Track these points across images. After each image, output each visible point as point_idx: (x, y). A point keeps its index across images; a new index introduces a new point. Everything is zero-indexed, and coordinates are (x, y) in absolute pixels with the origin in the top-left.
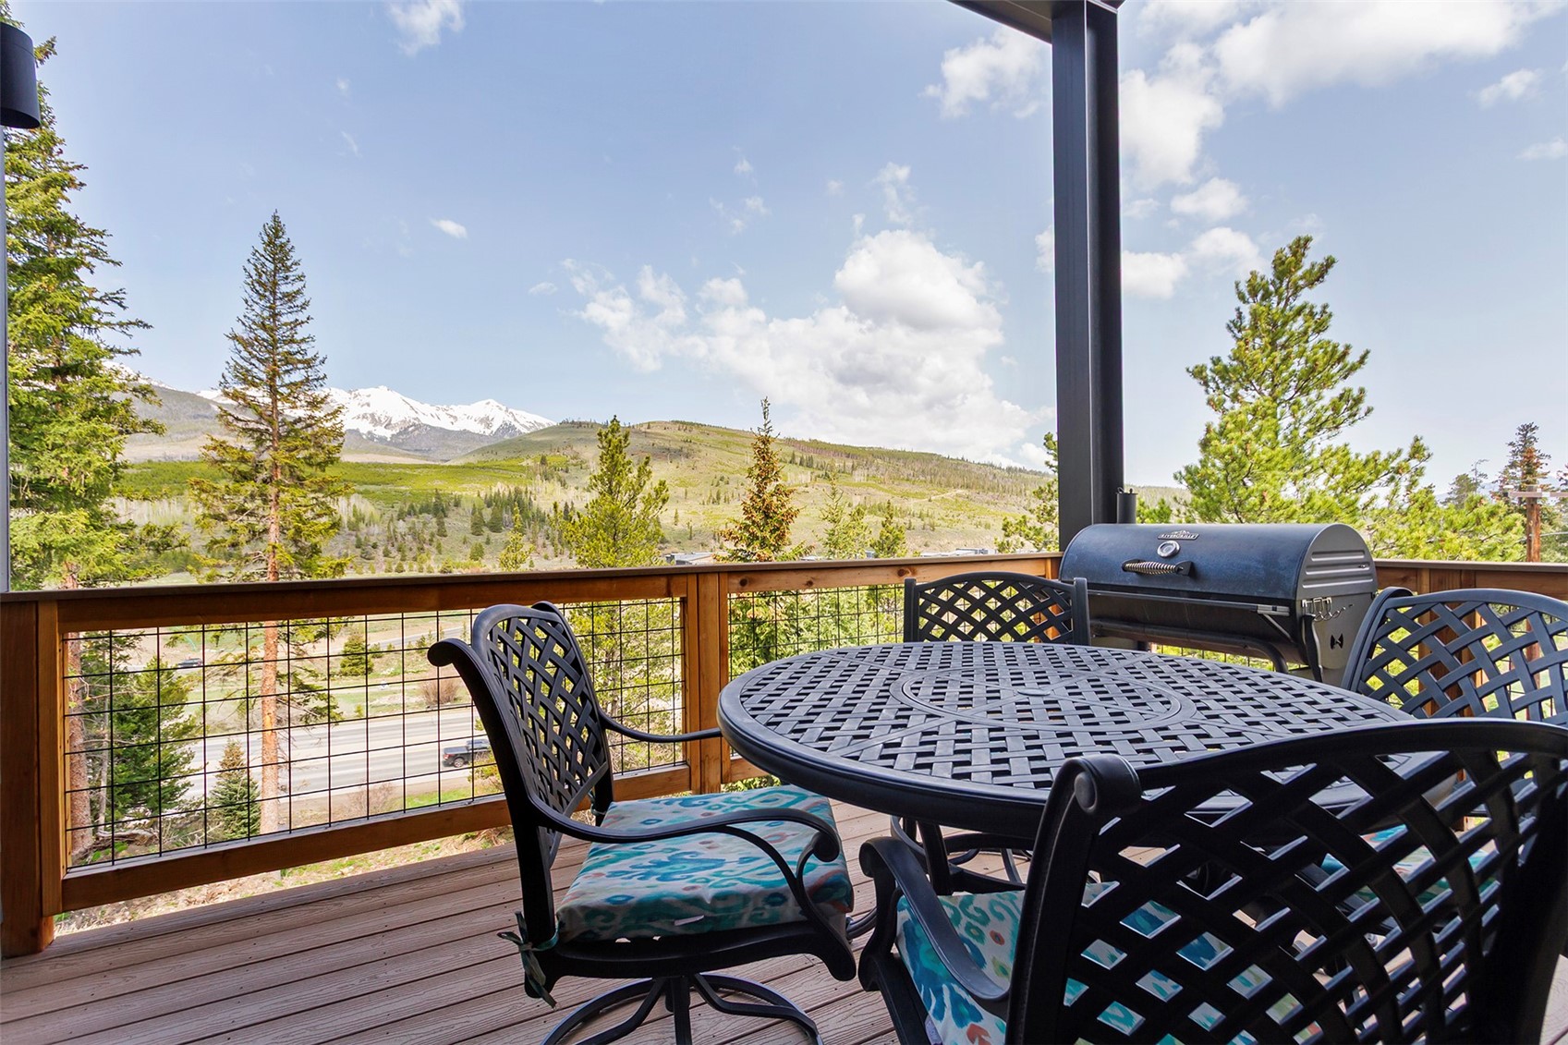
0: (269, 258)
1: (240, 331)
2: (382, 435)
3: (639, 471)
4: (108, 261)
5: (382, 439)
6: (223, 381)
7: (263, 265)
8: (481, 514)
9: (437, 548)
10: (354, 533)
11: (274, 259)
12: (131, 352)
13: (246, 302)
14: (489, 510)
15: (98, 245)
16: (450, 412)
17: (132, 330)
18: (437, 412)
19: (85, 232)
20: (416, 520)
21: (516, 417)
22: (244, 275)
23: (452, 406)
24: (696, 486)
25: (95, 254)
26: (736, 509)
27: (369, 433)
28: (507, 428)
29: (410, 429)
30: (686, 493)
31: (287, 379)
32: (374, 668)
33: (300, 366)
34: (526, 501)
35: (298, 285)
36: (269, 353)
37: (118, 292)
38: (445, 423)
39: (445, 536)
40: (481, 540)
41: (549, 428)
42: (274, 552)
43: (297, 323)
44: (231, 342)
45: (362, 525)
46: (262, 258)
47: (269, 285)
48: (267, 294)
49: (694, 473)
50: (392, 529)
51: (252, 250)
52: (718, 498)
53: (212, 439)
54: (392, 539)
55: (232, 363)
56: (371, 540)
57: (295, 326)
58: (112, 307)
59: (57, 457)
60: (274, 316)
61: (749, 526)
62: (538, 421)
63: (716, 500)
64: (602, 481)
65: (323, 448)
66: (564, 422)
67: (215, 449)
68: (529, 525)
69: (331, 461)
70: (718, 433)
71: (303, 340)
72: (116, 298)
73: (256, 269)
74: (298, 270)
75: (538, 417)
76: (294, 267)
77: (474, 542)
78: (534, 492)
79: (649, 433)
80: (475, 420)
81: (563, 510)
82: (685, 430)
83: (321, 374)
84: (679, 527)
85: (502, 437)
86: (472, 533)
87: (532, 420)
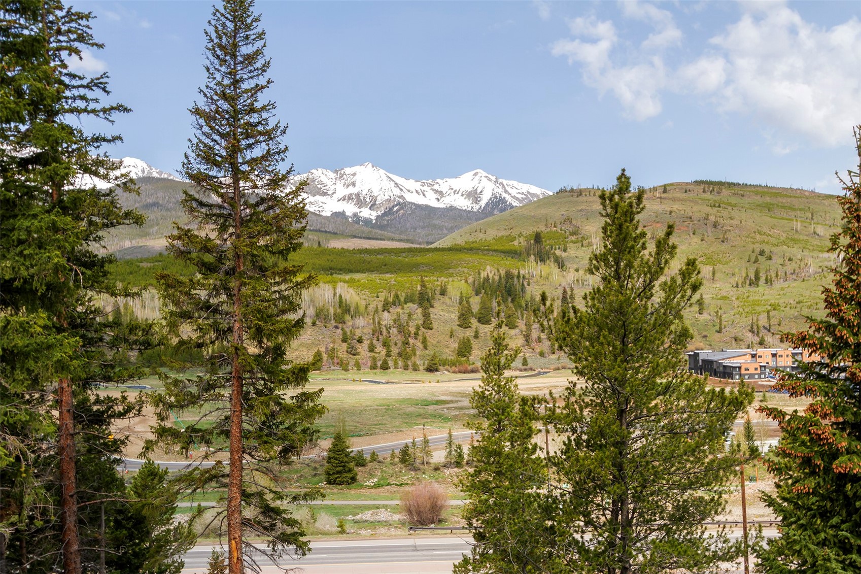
0: (230, 17)
1: (202, 103)
2: (368, 217)
3: (658, 247)
4: (93, 45)
5: (367, 222)
6: (186, 161)
7: (224, 25)
8: (468, 302)
9: (422, 343)
10: (340, 325)
11: (235, 17)
12: (114, 139)
13: (208, 69)
14: (478, 299)
15: (85, 29)
16: (436, 187)
17: (115, 115)
18: (423, 188)
19: (73, 17)
20: (401, 311)
21: (507, 188)
22: (205, 39)
23: (438, 180)
24: (727, 263)
25: (81, 39)
26: (781, 293)
27: (355, 215)
28: (498, 204)
29: (395, 209)
30: (714, 273)
31: (249, 155)
32: (358, 477)
33: (262, 139)
34: (518, 287)
35: (259, 44)
36: (230, 125)
37: (102, 77)
38: (430, 200)
39: (431, 329)
40: (469, 333)
41: (544, 198)
42: (237, 354)
43: (259, 88)
44: (194, 117)
45: (347, 317)
46: (222, 18)
47: (229, 48)
48: (228, 58)
49: (724, 247)
50: (377, 321)
51: (212, 10)
52: (757, 277)
53: (178, 228)
54: (377, 332)
55: (195, 141)
56: (357, 333)
57: (256, 93)
58: (97, 93)
59: (21, 254)
60: (236, 83)
61: (835, 326)
62: (531, 191)
63: (755, 282)
64: (606, 260)
65: (285, 233)
66: (561, 191)
67: (179, 238)
68: (522, 317)
69: (296, 247)
70: (757, 193)
71: (264, 108)
72: (101, 83)
73: (217, 31)
74: (259, 28)
75: (532, 186)
76: (255, 24)
77: (461, 336)
78: (527, 276)
79: (665, 198)
80: (462, 195)
81: (561, 298)
82: (711, 192)
83: (282, 147)
84: (705, 316)
85: (491, 214)
86: (459, 325)
87: (525, 191)
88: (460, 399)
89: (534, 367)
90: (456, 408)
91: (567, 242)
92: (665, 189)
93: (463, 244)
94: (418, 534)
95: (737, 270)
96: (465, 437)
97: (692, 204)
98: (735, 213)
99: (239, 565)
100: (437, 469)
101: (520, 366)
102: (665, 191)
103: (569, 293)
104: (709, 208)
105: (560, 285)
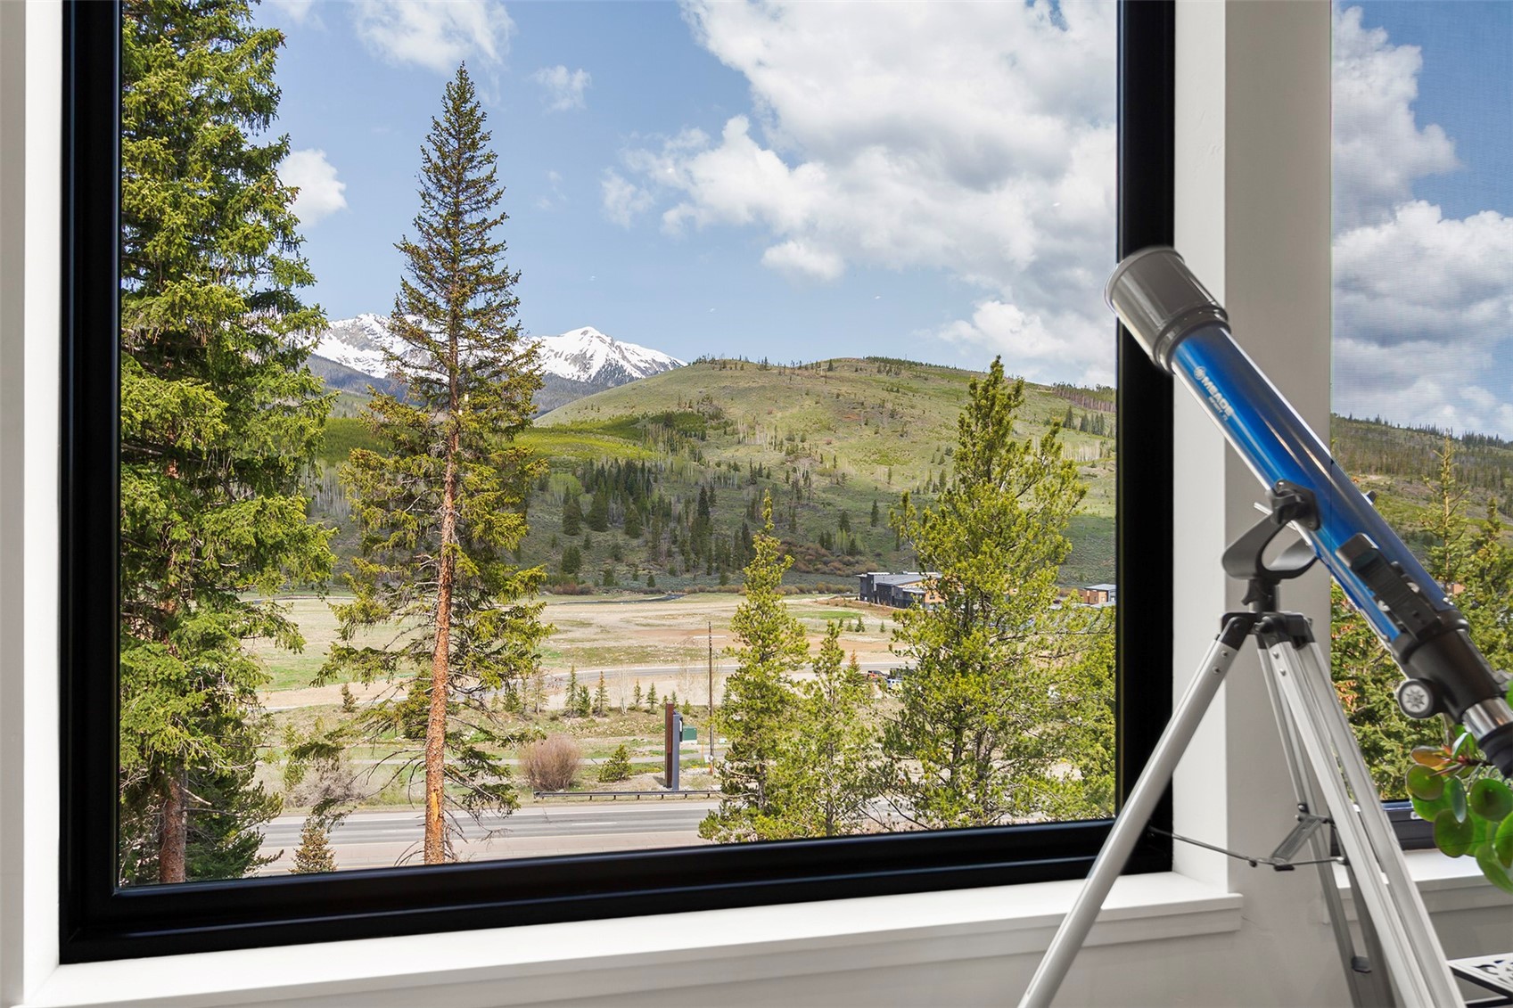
0: (454, 133)
6: (396, 310)
7: (446, 143)
8: (576, 501)
11: (459, 133)
13: (423, 196)
14: (589, 497)
21: (626, 354)
24: (905, 463)
28: (613, 373)
30: (890, 476)
34: (642, 484)
35: (488, 169)
40: (577, 542)
41: (675, 370)
43: (487, 224)
44: (403, 255)
46: (444, 134)
49: (903, 442)
51: (434, 123)
57: (484, 229)
60: (457, 215)
62: (657, 359)
66: (699, 361)
68: (648, 522)
69: (524, 425)
71: (492, 249)
73: (437, 150)
74: (485, 149)
75: (659, 353)
76: (481, 143)
77: (567, 545)
78: (654, 470)
79: (831, 378)
80: (566, 360)
81: (698, 498)
82: (888, 373)
83: (512, 299)
84: (879, 530)
85: (604, 387)
86: (566, 532)
87: (649, 359)
88: (570, 628)
89: (662, 589)
90: (565, 640)
91: (706, 427)
92: (831, 366)
93: (569, 424)
94: (547, 802)
95: (918, 473)
96: (591, 677)
97: (864, 387)
98: (917, 400)
99: (440, 824)
100: (554, 719)
101: (645, 587)
102: (830, 369)
103: (709, 494)
104: (886, 393)
105: (696, 483)
